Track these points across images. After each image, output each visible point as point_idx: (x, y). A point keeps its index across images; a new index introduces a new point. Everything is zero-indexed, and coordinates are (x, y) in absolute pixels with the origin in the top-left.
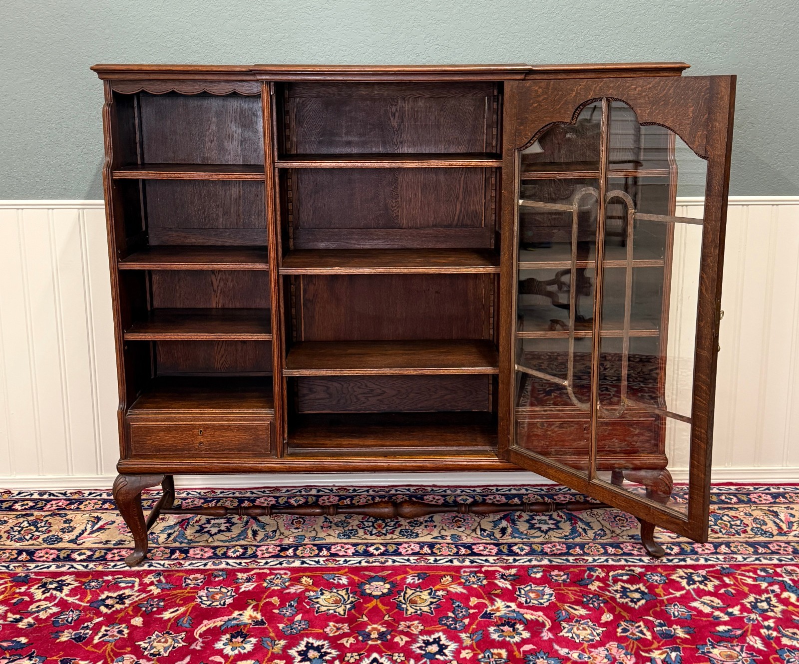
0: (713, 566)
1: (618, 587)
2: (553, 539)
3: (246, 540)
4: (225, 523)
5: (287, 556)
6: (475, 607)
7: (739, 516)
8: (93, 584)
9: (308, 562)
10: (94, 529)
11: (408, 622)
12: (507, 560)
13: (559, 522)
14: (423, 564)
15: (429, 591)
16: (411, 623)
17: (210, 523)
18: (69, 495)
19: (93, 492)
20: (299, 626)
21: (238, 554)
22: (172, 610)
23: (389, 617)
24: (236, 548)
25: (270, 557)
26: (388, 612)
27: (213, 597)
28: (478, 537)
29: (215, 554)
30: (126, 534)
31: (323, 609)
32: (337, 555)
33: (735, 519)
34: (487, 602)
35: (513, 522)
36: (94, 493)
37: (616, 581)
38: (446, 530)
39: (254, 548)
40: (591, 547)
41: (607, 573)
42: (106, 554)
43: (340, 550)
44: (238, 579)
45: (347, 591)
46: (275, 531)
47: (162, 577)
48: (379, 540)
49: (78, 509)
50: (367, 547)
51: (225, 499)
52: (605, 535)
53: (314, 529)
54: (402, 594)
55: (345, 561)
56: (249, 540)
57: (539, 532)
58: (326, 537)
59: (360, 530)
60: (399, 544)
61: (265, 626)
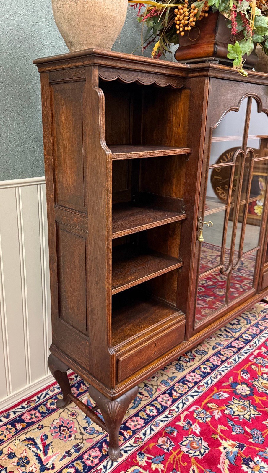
9: (193, 394)
15: (261, 378)
24: (147, 408)
29: (144, 419)
31: (247, 417)
45: (237, 400)
47: (146, 455)
53: (161, 373)
55: (206, 383)
56: (145, 399)
57: (237, 325)
58: (174, 375)
59: (181, 362)
60: (208, 360)
61: (246, 446)
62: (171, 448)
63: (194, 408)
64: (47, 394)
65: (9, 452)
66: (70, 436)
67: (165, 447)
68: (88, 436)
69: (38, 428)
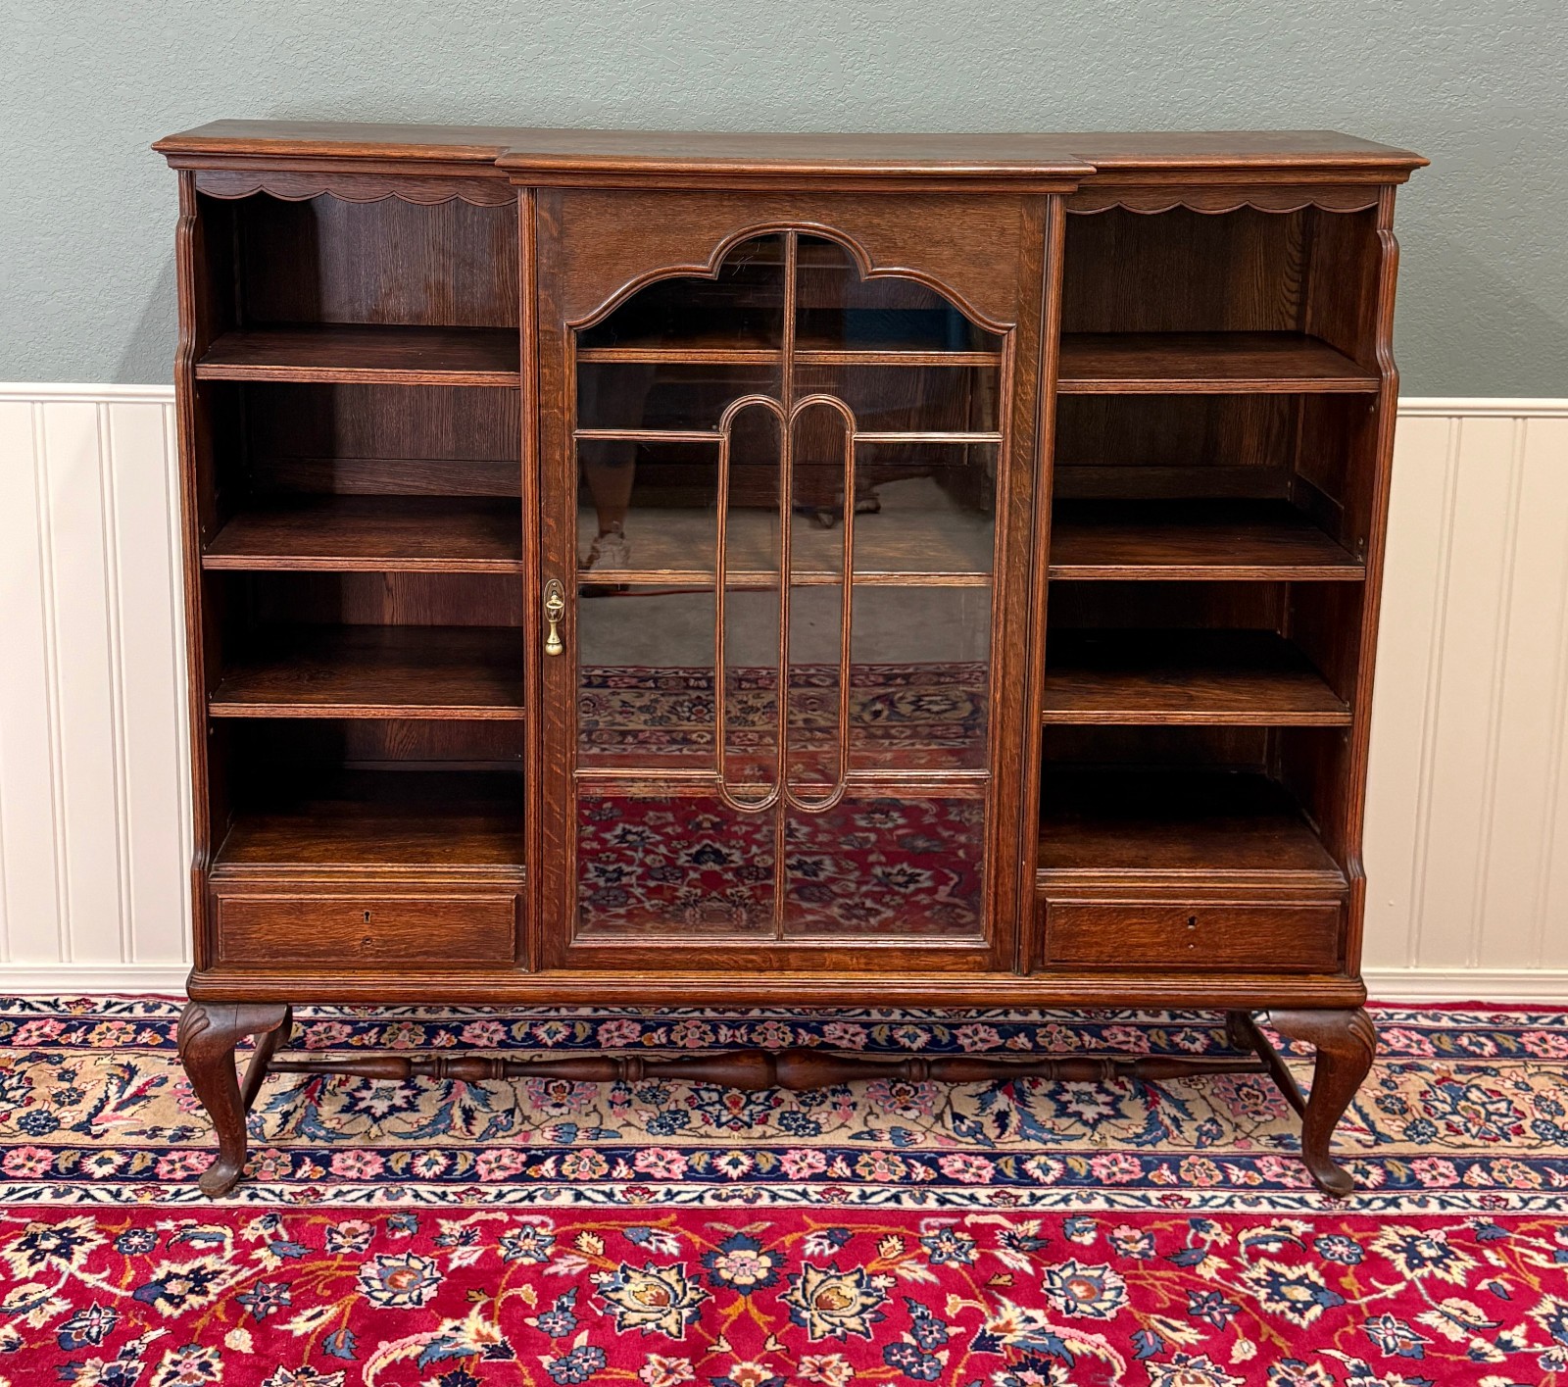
0: (1457, 1220)
1: (1259, 1271)
2: (1112, 1144)
3: (451, 1133)
4: (402, 1088)
5: (543, 1178)
6: (958, 1321)
7: (1504, 1092)
8: (136, 1240)
9: (589, 1194)
10: (126, 1096)
11: (818, 1357)
12: (1017, 1197)
13: (1119, 1098)
14: (836, 1204)
15: (856, 1277)
16: (826, 1359)
17: (370, 1088)
18: (64, 1007)
19: (114, 1000)
20: (586, 1361)
21: (437, 1169)
22: (309, 1313)
23: (776, 1343)
24: (432, 1153)
25: (505, 1180)
26: (774, 1328)
27: (393, 1282)
28: (948, 1136)
29: (388, 1169)
30: (193, 1112)
31: (633, 1318)
32: (649, 1177)
33: (1495, 1099)
34: (982, 1307)
35: (1021, 1099)
36: (116, 1004)
37: (1255, 1256)
38: (878, 1117)
39: (471, 1156)
40: (1194, 1165)
41: (1235, 1235)
42: (156, 1161)
43: (656, 1165)
44: (442, 1235)
45: (680, 1273)
46: (510, 1112)
47: (279, 1226)
48: (736, 1139)
49: (85, 1044)
50: (712, 1156)
51: (396, 1025)
52: (1221, 1134)
53: (595, 1110)
54: (799, 1283)
56: (457, 1134)
62: (346, 1250)
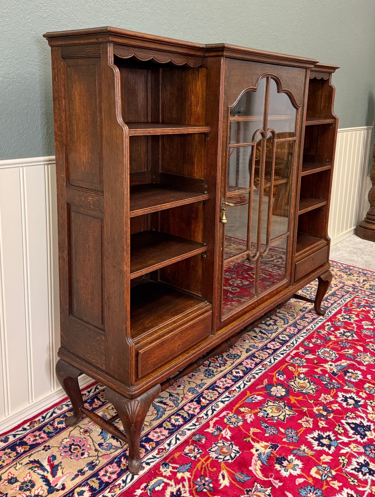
1: (338, 334)
2: (284, 326)
5: (208, 404)
9: (224, 400)
10: (49, 470)
12: (290, 345)
20: (291, 433)
21: (181, 420)
22: (220, 477)
25: (201, 411)
28: (260, 341)
32: (228, 387)
34: (322, 368)
38: (243, 346)
42: (99, 479)
43: (224, 384)
46: (171, 395)
47: (170, 465)
48: (228, 368)
50: (231, 374)
53: (189, 382)
54: (291, 386)
55: (238, 388)
56: (169, 409)
57: (273, 326)
58: (203, 381)
59: (210, 368)
60: (241, 364)
61: (280, 446)
62: (198, 456)
63: (224, 413)
64: (54, 412)
65: (10, 478)
66: (83, 454)
67: (192, 455)
68: (104, 452)
69: (43, 450)
